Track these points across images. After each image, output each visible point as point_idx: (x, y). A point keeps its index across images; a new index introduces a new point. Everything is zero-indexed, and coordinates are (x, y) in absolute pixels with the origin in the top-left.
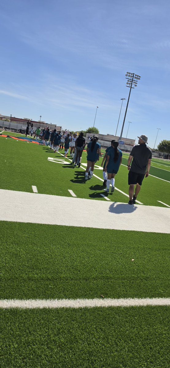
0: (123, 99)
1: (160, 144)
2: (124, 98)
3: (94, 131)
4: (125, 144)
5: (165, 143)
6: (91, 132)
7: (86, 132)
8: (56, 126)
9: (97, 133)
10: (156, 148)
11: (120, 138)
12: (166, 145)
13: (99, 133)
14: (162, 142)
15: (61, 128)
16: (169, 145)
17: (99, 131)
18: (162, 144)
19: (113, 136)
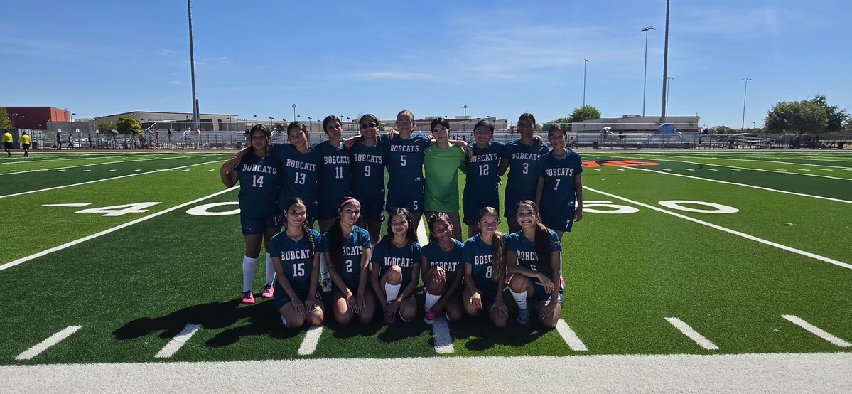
0: (646, 30)
1: (770, 114)
2: (650, 26)
3: (588, 115)
4: (677, 130)
5: (783, 110)
6: (581, 118)
7: (571, 121)
8: (494, 121)
9: (596, 118)
10: (761, 125)
11: (663, 118)
12: (787, 115)
13: (602, 117)
14: (776, 109)
15: (506, 122)
16: (795, 112)
17: (599, 111)
18: (777, 113)
19: (640, 116)
